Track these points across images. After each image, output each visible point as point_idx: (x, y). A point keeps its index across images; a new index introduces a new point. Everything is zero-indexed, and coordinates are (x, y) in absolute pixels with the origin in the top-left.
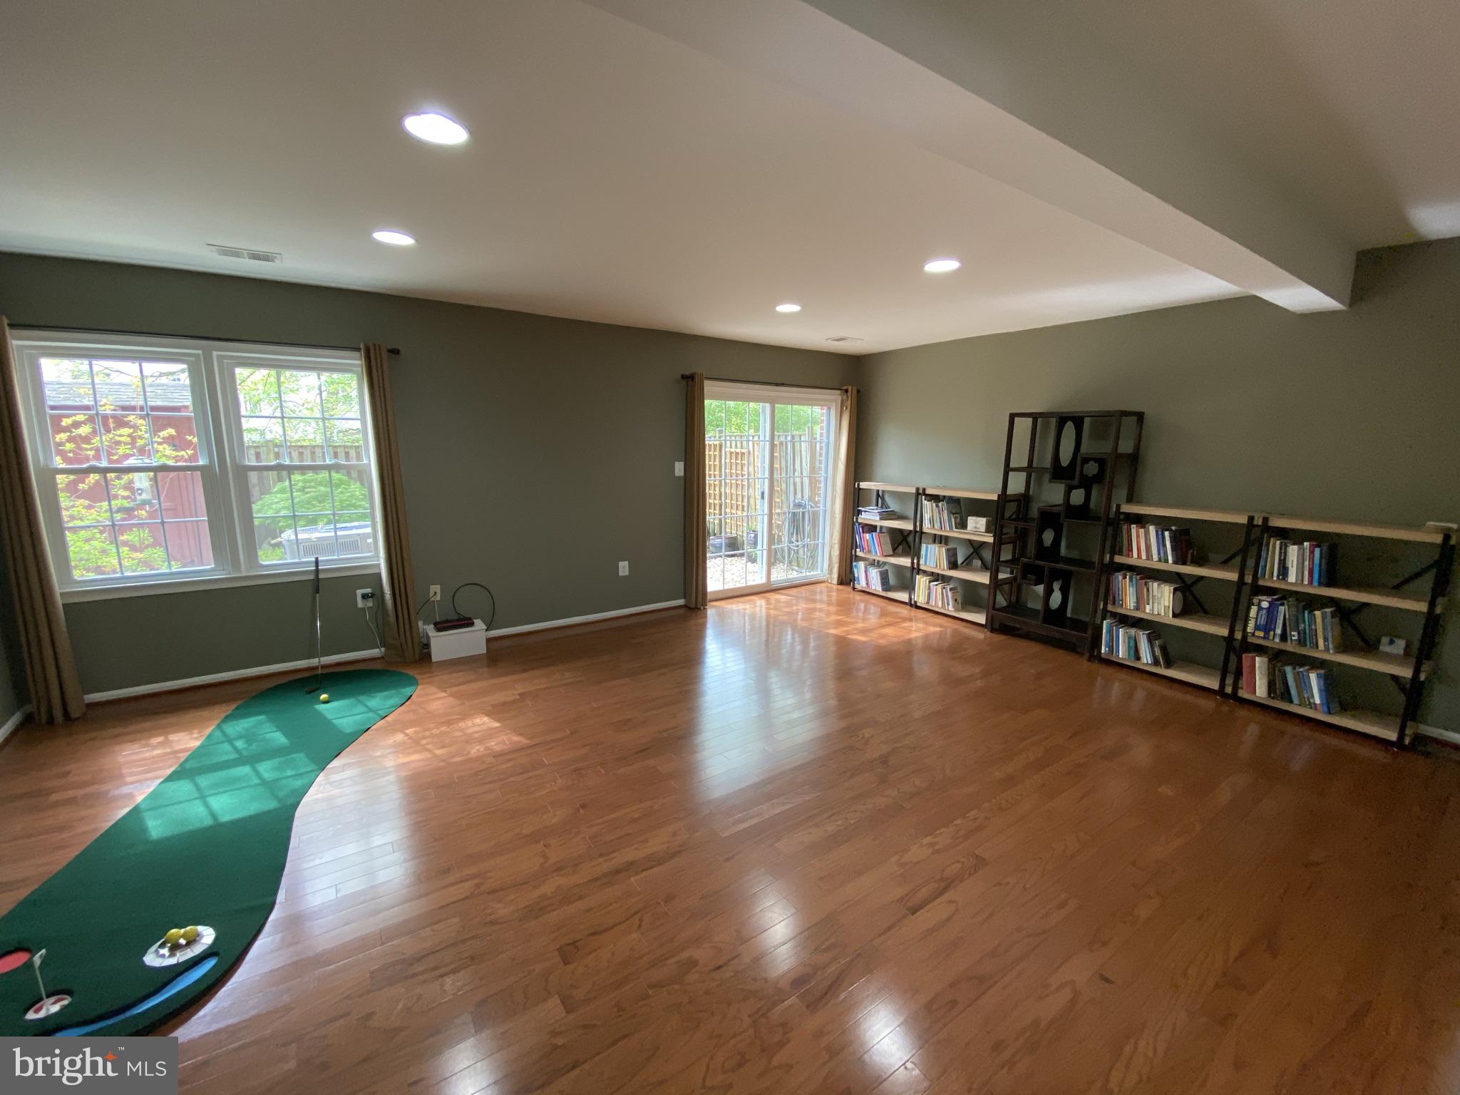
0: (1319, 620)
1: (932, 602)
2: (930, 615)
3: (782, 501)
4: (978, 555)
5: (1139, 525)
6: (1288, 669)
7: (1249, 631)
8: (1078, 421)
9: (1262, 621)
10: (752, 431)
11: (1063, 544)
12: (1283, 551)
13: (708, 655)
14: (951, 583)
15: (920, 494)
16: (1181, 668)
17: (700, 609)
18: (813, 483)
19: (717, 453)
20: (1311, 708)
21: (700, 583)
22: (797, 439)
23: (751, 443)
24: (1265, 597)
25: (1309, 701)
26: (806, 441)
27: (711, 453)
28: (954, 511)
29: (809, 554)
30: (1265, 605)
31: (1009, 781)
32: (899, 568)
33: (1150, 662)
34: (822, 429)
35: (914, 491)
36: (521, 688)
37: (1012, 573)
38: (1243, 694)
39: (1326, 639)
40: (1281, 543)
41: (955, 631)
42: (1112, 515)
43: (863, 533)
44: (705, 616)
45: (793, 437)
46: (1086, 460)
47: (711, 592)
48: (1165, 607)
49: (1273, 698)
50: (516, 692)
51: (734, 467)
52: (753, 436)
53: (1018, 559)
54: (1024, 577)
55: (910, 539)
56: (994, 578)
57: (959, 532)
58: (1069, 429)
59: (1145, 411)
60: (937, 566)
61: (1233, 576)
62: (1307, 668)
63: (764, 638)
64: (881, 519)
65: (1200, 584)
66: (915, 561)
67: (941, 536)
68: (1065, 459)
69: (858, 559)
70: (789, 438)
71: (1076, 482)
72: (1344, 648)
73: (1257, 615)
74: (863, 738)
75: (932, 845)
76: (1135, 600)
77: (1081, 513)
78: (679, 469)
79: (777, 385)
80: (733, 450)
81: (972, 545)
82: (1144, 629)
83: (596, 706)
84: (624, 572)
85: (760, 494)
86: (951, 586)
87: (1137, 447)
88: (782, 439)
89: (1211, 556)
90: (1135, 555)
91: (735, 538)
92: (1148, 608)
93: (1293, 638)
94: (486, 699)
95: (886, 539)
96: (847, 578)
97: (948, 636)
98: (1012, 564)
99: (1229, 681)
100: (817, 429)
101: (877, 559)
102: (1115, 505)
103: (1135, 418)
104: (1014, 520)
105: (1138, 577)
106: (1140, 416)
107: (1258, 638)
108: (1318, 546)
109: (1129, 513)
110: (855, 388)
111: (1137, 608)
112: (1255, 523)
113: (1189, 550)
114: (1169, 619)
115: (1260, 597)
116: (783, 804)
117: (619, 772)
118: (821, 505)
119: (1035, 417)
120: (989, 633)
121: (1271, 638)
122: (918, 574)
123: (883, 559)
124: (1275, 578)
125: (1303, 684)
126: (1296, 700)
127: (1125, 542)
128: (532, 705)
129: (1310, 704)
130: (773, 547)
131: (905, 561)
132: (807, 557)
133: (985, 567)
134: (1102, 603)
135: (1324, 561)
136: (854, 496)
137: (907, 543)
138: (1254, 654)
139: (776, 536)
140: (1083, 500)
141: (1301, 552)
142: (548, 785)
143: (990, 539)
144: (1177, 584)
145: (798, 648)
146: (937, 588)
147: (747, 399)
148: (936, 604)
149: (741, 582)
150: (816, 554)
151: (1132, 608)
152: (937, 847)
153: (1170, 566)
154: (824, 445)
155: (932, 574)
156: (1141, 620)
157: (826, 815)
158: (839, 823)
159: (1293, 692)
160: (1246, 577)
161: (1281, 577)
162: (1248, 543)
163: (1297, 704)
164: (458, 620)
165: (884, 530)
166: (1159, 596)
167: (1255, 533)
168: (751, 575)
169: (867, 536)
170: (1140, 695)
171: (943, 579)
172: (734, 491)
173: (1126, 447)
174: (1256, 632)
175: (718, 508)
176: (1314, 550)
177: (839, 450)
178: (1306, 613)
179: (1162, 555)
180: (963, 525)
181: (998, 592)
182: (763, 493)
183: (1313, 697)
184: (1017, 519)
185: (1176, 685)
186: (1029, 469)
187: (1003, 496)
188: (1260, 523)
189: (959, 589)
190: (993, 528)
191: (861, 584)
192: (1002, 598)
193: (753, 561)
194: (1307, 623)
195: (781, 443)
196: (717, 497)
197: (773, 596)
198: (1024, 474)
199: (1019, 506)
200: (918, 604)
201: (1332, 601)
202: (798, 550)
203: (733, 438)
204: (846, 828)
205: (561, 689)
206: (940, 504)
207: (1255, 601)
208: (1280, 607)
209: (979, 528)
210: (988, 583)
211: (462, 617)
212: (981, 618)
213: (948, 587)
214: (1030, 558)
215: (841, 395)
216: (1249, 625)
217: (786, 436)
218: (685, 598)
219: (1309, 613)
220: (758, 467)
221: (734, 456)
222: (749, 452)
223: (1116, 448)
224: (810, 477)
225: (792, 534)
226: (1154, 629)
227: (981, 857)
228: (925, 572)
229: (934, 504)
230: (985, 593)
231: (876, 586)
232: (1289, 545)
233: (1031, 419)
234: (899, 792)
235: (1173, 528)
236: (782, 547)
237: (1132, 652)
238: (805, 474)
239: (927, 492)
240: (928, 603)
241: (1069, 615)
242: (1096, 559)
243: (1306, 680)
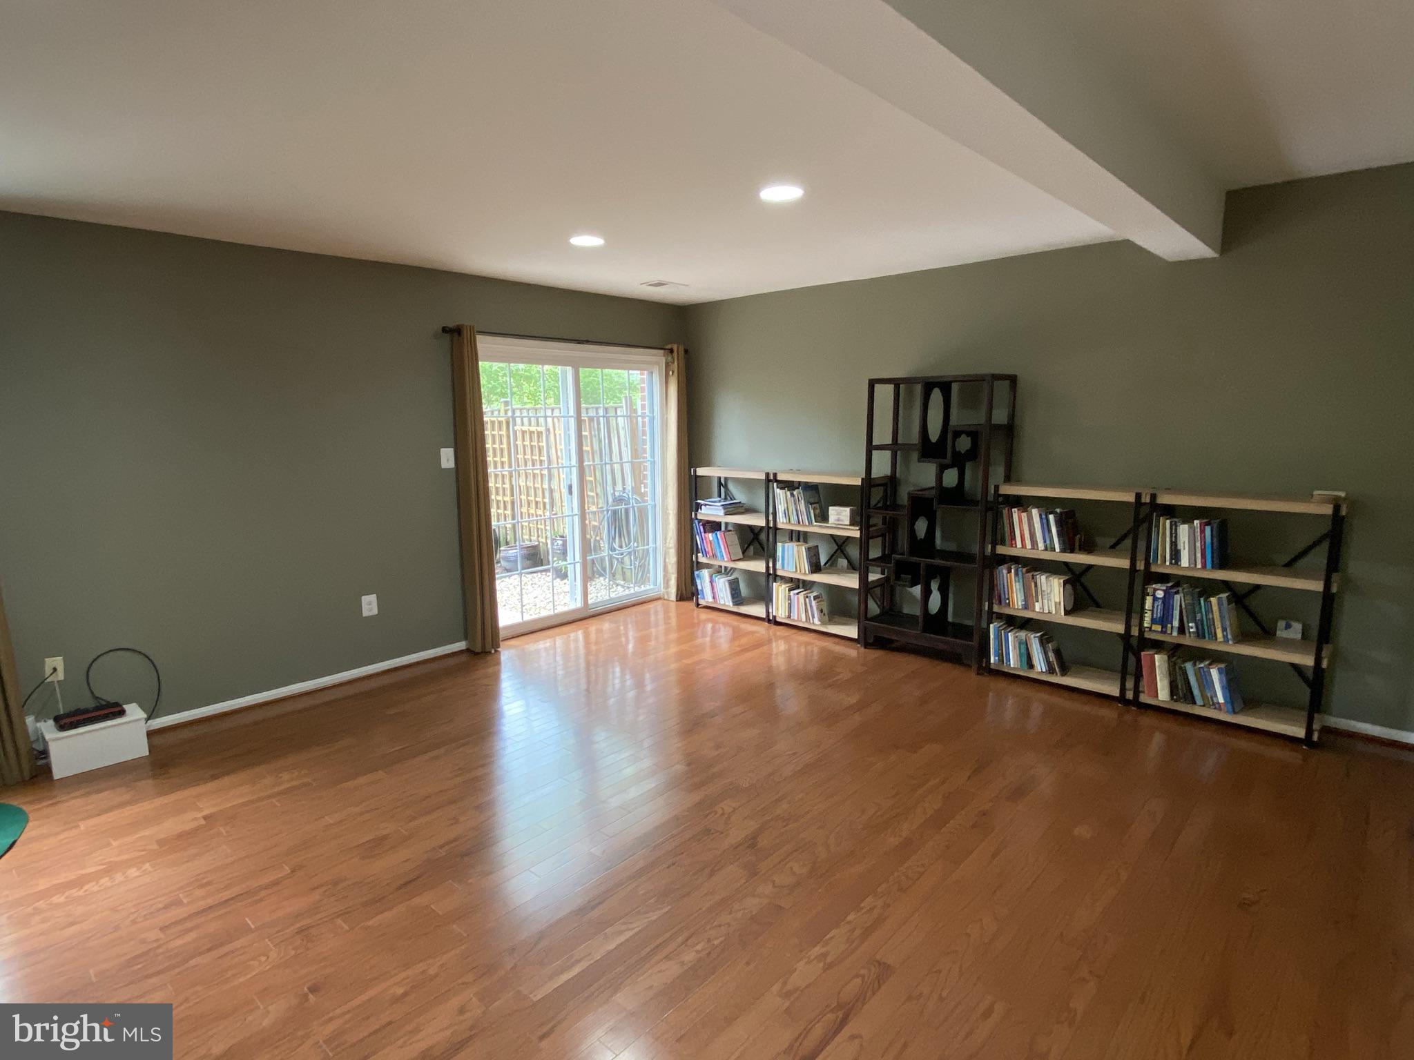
0: (1215, 608)
1: (794, 616)
2: (794, 631)
3: (597, 494)
4: (844, 554)
5: (1021, 508)
6: (1189, 666)
7: (1146, 625)
8: (945, 387)
9: (1158, 614)
10: (551, 401)
11: (938, 534)
12: (1173, 532)
13: (505, 721)
14: (813, 589)
15: (771, 480)
16: (1077, 674)
17: (490, 652)
18: (637, 470)
19: (504, 433)
20: (1215, 708)
21: (488, 614)
22: (612, 413)
23: (550, 420)
24: (1159, 585)
25: (1212, 700)
26: (624, 416)
27: (495, 433)
28: (812, 500)
29: (637, 563)
30: (1160, 594)
31: (907, 848)
32: (751, 575)
33: (1044, 670)
34: (643, 399)
35: (763, 477)
36: (208, 807)
37: (883, 573)
38: (1144, 698)
39: (1224, 629)
40: (1171, 523)
41: (823, 651)
42: (990, 498)
43: (705, 532)
44: (498, 663)
45: (606, 410)
46: (957, 434)
47: (506, 628)
48: (1056, 603)
49: (1176, 701)
50: (200, 815)
51: (528, 451)
52: (553, 410)
53: (889, 556)
54: (898, 578)
55: (763, 536)
56: (863, 580)
57: (820, 526)
58: (936, 395)
59: (1017, 374)
60: (796, 571)
61: (1124, 563)
62: (1207, 663)
63: (584, 686)
64: (726, 514)
65: (1089, 574)
66: (771, 565)
67: (799, 532)
68: (934, 433)
69: (700, 566)
70: (601, 412)
71: (948, 461)
72: (1243, 637)
73: (1153, 607)
74: (723, 814)
75: (824, 956)
76: (1023, 598)
77: (955, 496)
78: (447, 458)
79: (579, 342)
80: (525, 428)
81: (835, 541)
82: (1034, 630)
83: (331, 822)
84: (370, 610)
85: (567, 488)
86: (815, 594)
87: (1012, 416)
88: (592, 413)
89: (1099, 540)
90: (1019, 545)
91: (536, 548)
92: (1038, 607)
93: (1191, 630)
94: (147, 833)
95: (734, 538)
96: (688, 592)
97: (815, 658)
98: (882, 562)
99: (1130, 684)
100: (637, 399)
101: (723, 564)
102: (993, 487)
103: (1007, 382)
104: (879, 508)
105: (1024, 570)
106: (1013, 380)
107: (1155, 632)
108: (1208, 524)
109: (1009, 495)
110: (682, 349)
111: (1026, 607)
112: (1143, 501)
113: (1076, 535)
114: (1062, 618)
115: (1154, 586)
116: (621, 933)
117: (370, 923)
118: (649, 498)
119: (896, 383)
120: (862, 650)
121: (1169, 632)
122: (775, 581)
123: (731, 565)
124: (1168, 563)
125: (1205, 682)
126: (1199, 701)
127: (1007, 529)
128: (227, 832)
129: (1214, 704)
130: (588, 558)
131: (758, 566)
132: (635, 568)
133: (852, 567)
134: (987, 603)
135: (1215, 540)
136: (690, 485)
137: (761, 544)
138: (1153, 652)
139: (592, 540)
140: (956, 482)
141: (1192, 531)
142: (255, 963)
143: (855, 533)
144: (1066, 575)
145: (631, 694)
146: (799, 598)
147: (543, 361)
148: (799, 618)
149: (548, 607)
150: (647, 563)
151: (1020, 607)
152: (829, 960)
153: (1058, 555)
154: (647, 420)
155: (791, 580)
156: (1029, 620)
157: (680, 939)
158: (699, 947)
159: (1196, 692)
160: (1138, 564)
161: (1173, 561)
162: (1138, 521)
163: (1201, 706)
164: (96, 709)
165: (730, 528)
166: (1049, 592)
167: (1144, 511)
168: (561, 597)
169: (710, 536)
170: (1037, 710)
171: (804, 585)
172: (530, 484)
173: (1000, 417)
174: (1153, 626)
175: (509, 507)
176: (1204, 528)
177: (667, 425)
178: (1202, 600)
179: (1048, 542)
180: (823, 517)
181: (869, 596)
182: (570, 487)
183: (1216, 696)
184: (885, 507)
185: (1075, 696)
186: (894, 447)
187: (868, 481)
188: (1148, 500)
189: (825, 597)
190: (858, 519)
191: (707, 599)
192: (875, 605)
193: (563, 576)
194: (1204, 613)
195: (591, 419)
196: (508, 492)
197: (593, 626)
198: (888, 454)
199: (885, 491)
200: (778, 620)
201: (1227, 585)
202: (622, 559)
203: (525, 414)
204: (709, 953)
205: (274, 800)
206: (795, 493)
207: (1150, 590)
208: (1175, 596)
209: (842, 521)
210: (857, 587)
211: (104, 703)
212: (852, 631)
213: (812, 595)
214: (903, 554)
215: (664, 356)
216: (1146, 619)
217: (597, 409)
218: (466, 638)
219: (1205, 601)
220: (561, 450)
221: (527, 436)
222: (548, 430)
223: (991, 421)
224: (631, 462)
225: (614, 539)
226: (1046, 630)
227: (884, 963)
228: (782, 578)
229: (788, 493)
230: (855, 600)
231: (726, 600)
232: (1178, 524)
233: (893, 386)
234: (774, 886)
235: (1058, 510)
236: (601, 557)
237: (1025, 659)
238: (625, 459)
239: (779, 478)
240: (789, 617)
241: (950, 619)
242: (976, 549)
243: (1208, 678)
